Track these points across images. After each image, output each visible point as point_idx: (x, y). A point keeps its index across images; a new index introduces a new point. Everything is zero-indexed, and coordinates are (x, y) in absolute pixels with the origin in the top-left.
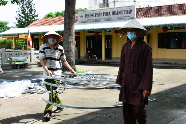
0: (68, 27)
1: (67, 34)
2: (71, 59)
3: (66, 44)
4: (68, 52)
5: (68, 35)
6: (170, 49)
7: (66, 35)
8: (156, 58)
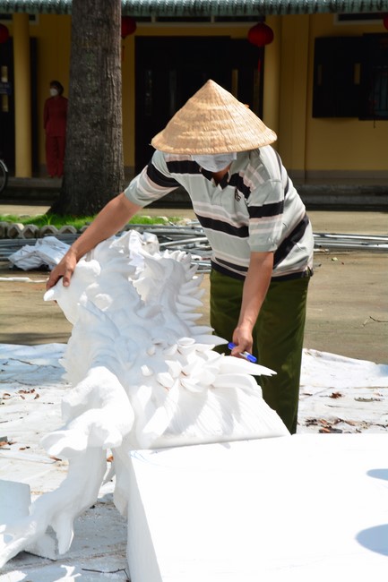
0: (103, 11)
1: (96, 44)
2: (114, 162)
3: (93, 94)
4: (103, 129)
5: (100, 52)
6: (378, 122)
7: (92, 51)
8: (303, 168)
